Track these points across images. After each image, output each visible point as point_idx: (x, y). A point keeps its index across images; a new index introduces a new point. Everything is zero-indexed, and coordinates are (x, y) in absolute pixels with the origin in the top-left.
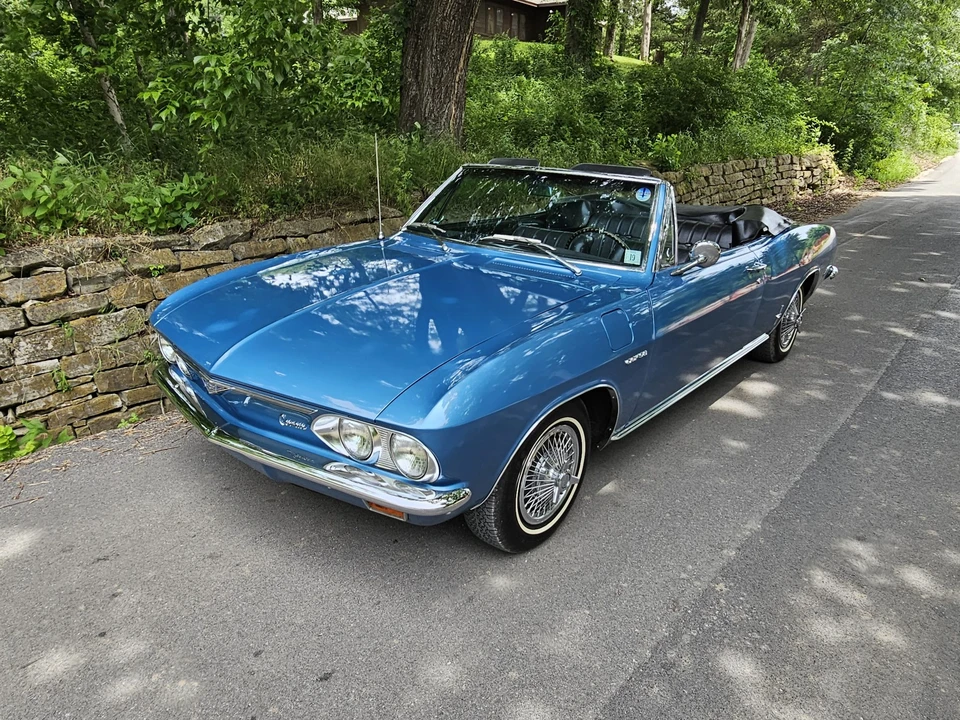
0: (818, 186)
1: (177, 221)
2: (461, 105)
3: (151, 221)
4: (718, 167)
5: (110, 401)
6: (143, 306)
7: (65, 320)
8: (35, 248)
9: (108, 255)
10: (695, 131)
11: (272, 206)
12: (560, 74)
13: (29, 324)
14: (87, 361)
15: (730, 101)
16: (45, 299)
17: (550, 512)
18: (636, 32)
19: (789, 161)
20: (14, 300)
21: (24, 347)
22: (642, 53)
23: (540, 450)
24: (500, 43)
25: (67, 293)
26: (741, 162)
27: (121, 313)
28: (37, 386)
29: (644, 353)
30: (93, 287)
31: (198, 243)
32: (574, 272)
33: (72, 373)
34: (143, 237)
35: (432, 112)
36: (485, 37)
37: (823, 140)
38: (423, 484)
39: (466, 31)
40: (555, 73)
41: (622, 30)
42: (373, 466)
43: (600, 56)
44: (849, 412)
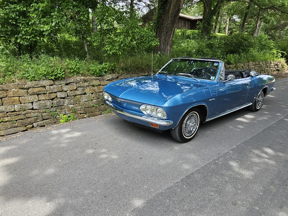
0: (280, 70)
1: (101, 74)
2: (171, 47)
3: (95, 74)
4: (246, 64)
5: (84, 116)
6: (92, 93)
7: (76, 95)
8: (70, 79)
9: (85, 81)
10: (239, 54)
11: (123, 71)
12: (200, 39)
13: (68, 96)
14: (79, 105)
15: (251, 45)
16: (71, 91)
17: (191, 134)
18: (224, 26)
19: (270, 63)
20: (65, 90)
21: (67, 101)
22: (226, 32)
23: (188, 118)
24: (183, 30)
25: (76, 90)
26: (254, 63)
27: (87, 95)
28: (69, 111)
29: (214, 99)
30: (82, 89)
31: (105, 79)
32: (198, 81)
33: (76, 108)
34: (93, 77)
35: (163, 48)
36: (178, 29)
37: (282, 57)
38: (163, 119)
39: (173, 27)
40: (198, 38)
41: (220, 26)
42: (152, 116)
43: (212, 33)
44: (273, 123)
